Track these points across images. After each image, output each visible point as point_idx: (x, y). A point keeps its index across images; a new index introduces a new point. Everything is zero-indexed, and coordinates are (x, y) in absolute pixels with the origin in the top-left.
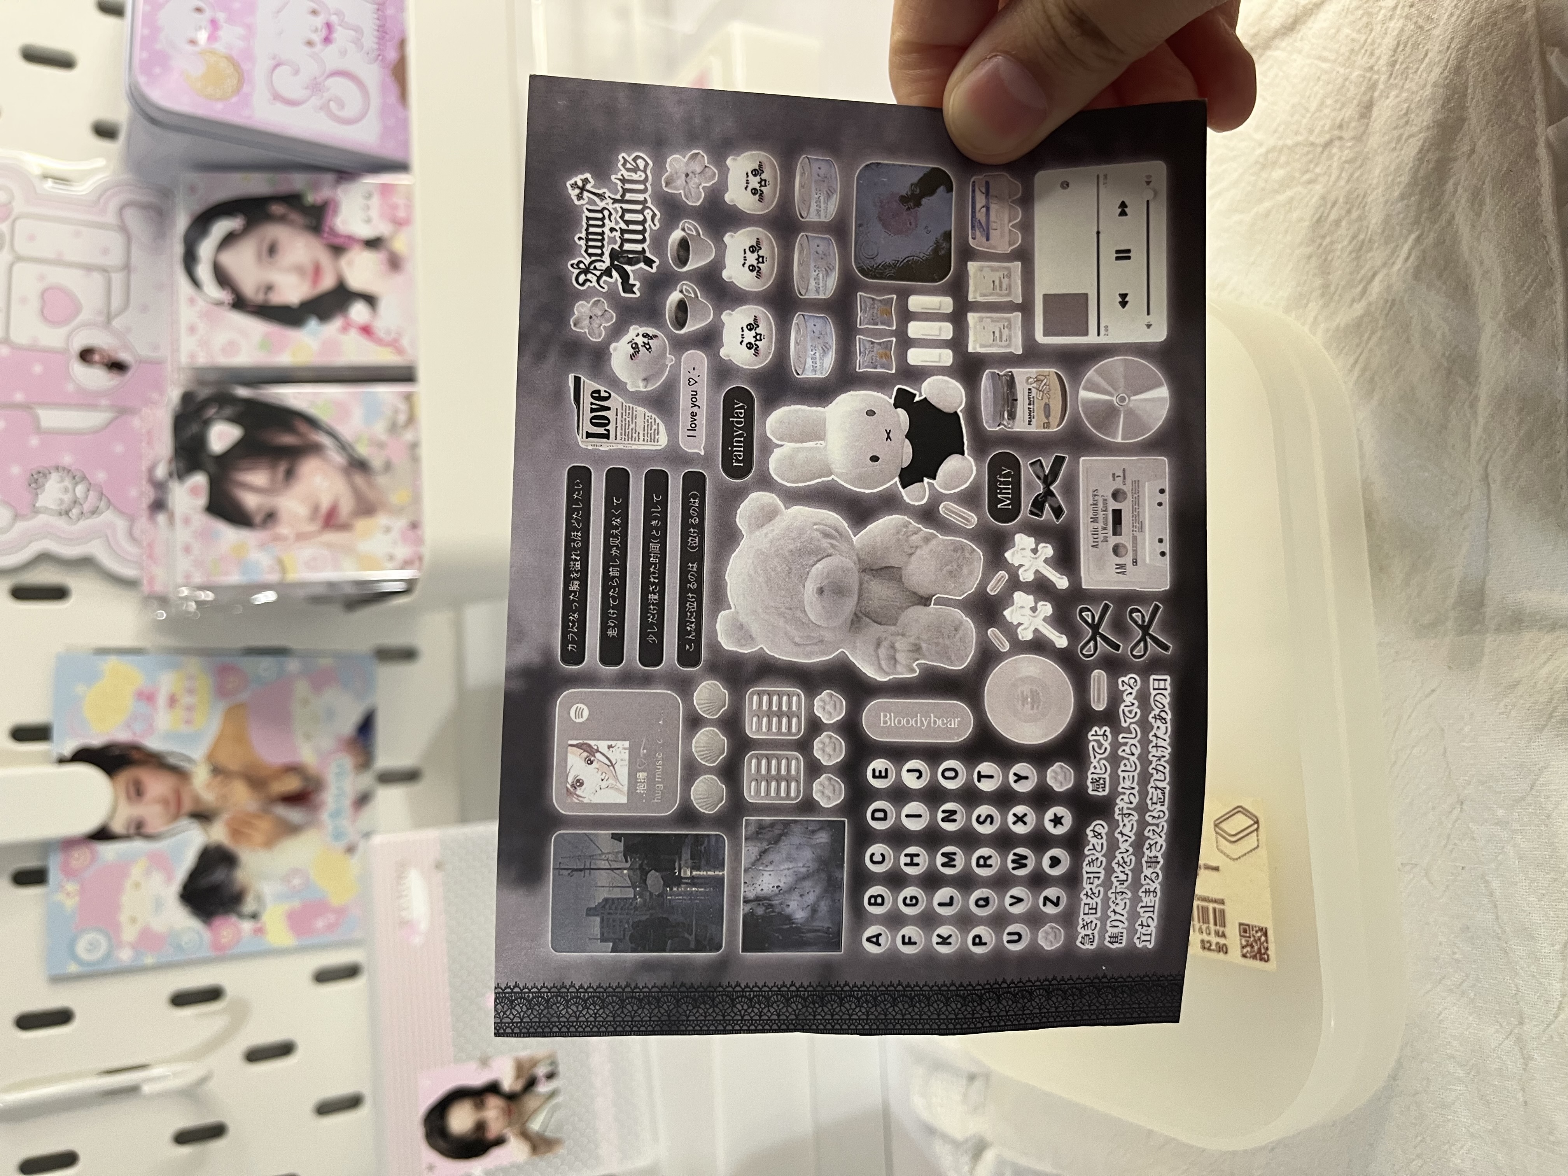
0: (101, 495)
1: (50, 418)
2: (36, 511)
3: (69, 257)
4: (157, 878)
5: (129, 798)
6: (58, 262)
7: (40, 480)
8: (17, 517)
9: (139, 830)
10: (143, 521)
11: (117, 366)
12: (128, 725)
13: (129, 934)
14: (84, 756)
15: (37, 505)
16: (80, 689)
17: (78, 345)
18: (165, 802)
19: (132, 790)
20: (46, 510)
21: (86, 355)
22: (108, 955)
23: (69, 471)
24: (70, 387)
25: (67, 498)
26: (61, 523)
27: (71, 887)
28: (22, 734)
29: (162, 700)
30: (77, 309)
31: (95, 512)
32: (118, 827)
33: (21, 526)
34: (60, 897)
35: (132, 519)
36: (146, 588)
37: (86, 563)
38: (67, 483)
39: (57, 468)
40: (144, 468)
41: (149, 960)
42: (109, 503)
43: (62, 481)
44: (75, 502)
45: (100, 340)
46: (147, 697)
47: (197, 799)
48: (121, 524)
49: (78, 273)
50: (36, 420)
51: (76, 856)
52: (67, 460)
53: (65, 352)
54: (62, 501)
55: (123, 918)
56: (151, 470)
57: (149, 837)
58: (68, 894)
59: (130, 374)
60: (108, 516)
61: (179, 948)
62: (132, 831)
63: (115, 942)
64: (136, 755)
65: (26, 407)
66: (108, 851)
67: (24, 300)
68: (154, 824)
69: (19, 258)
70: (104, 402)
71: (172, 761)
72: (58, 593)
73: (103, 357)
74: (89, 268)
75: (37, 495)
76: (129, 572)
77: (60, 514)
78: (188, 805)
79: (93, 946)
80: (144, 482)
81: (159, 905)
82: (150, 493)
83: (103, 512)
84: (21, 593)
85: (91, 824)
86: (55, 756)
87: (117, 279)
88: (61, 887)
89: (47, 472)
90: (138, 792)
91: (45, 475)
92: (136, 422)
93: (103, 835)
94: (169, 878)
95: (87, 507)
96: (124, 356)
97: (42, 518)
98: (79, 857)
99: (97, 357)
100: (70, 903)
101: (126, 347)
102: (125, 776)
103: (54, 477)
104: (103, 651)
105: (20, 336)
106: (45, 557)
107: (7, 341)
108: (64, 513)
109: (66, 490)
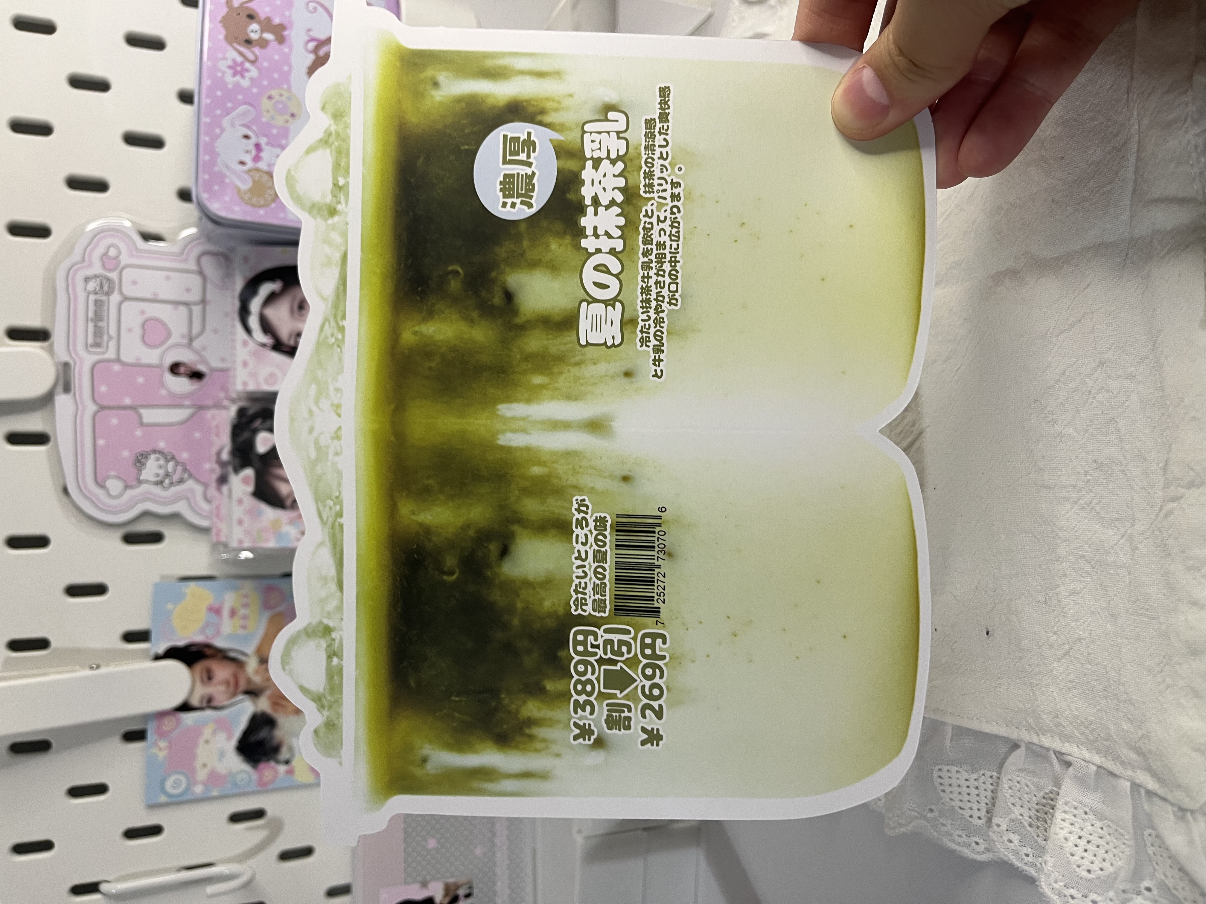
0: (185, 470)
1: (149, 415)
2: (140, 482)
3: (163, 296)
4: (221, 737)
5: (202, 682)
6: (155, 300)
7: (143, 461)
9: (209, 703)
10: (212, 491)
11: (196, 375)
12: (202, 631)
13: (202, 775)
14: (172, 653)
15: (141, 478)
16: (170, 606)
18: (227, 683)
19: (205, 677)
20: (147, 482)
21: (175, 368)
22: (187, 790)
23: (163, 453)
24: (163, 392)
25: (162, 472)
27: (163, 744)
28: (130, 637)
29: (226, 612)
30: (168, 334)
31: (181, 481)
32: (195, 702)
33: (129, 493)
34: (155, 751)
35: (206, 485)
36: (214, 536)
37: (175, 517)
38: (162, 462)
39: (155, 451)
41: (215, 793)
42: (191, 476)
43: (158, 460)
44: (167, 475)
46: (216, 611)
47: (249, 681)
48: (199, 489)
49: (169, 307)
50: (140, 417)
51: (166, 722)
53: (160, 366)
54: (158, 475)
55: (198, 764)
56: (219, 453)
57: (216, 708)
58: (160, 749)
59: (206, 380)
61: (235, 784)
62: (204, 705)
63: (192, 782)
64: (208, 651)
65: (132, 408)
66: (188, 718)
67: (130, 330)
68: (220, 698)
69: (126, 299)
70: (187, 402)
71: (232, 654)
72: (156, 538)
73: (187, 369)
74: (176, 303)
75: (141, 470)
76: (204, 523)
77: (157, 484)
78: (243, 685)
79: (177, 784)
80: (214, 459)
81: (222, 755)
82: (218, 468)
83: (186, 481)
84: (131, 539)
85: (177, 701)
86: (152, 653)
87: (197, 310)
88: (155, 744)
89: (147, 454)
90: (209, 677)
91: (146, 457)
92: (209, 417)
93: (185, 707)
94: (230, 737)
95: (175, 478)
96: (201, 368)
97: (144, 487)
98: (168, 723)
99: (182, 370)
100: (162, 755)
101: (204, 361)
102: (200, 666)
103: (153, 457)
105: (126, 357)
106: (146, 514)
107: (118, 360)
108: (160, 483)
109: (160, 467)
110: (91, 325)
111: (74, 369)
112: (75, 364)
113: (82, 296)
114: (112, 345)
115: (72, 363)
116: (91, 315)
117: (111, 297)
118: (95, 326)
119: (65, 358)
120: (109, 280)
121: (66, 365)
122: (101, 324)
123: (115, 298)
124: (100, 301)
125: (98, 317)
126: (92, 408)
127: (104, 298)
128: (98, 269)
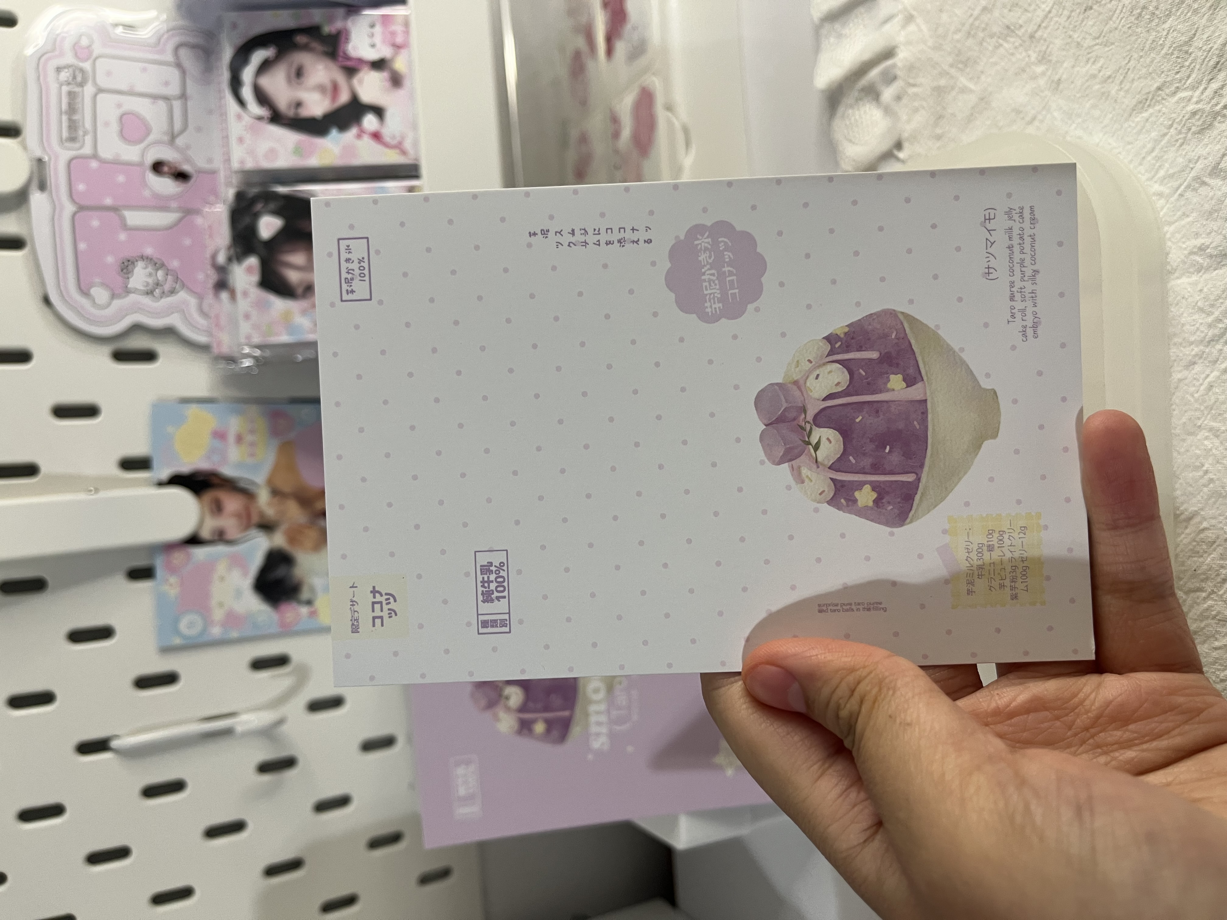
0: (177, 279)
1: (134, 218)
2: (128, 291)
3: (140, 88)
4: (236, 573)
5: (212, 512)
6: (131, 93)
7: (130, 267)
8: (114, 296)
9: (221, 536)
10: (210, 298)
11: (181, 176)
12: (208, 457)
13: (218, 615)
14: (177, 480)
15: (129, 286)
16: (170, 429)
17: (151, 158)
18: (238, 516)
19: (214, 508)
20: (135, 291)
21: (157, 167)
22: (203, 631)
23: (151, 259)
24: (147, 193)
25: (150, 280)
26: (146, 301)
27: (173, 580)
28: (128, 464)
29: (231, 438)
30: (148, 131)
31: (173, 292)
32: (205, 534)
33: (117, 303)
34: (166, 588)
35: (200, 298)
36: (215, 350)
37: (169, 332)
38: (150, 269)
39: (142, 258)
40: (208, 255)
41: (234, 635)
42: (183, 286)
43: (145, 268)
44: (158, 284)
45: (167, 154)
46: (220, 436)
47: (262, 514)
48: (193, 301)
49: (147, 101)
50: (123, 219)
52: (149, 251)
53: (140, 164)
54: (147, 283)
55: (213, 603)
56: (214, 257)
57: (228, 542)
58: (171, 586)
59: (192, 181)
60: (182, 295)
61: (255, 626)
62: (216, 537)
63: (208, 622)
64: (215, 480)
65: (114, 209)
66: (198, 555)
67: (107, 124)
68: (232, 532)
69: (101, 90)
70: (174, 205)
71: (242, 487)
72: (148, 356)
73: (170, 168)
74: (155, 97)
75: (128, 278)
76: (202, 339)
77: (147, 293)
78: (255, 518)
79: (192, 624)
80: (209, 267)
81: (239, 593)
82: (213, 277)
83: (178, 292)
84: (120, 356)
87: (177, 105)
88: (166, 581)
89: (135, 260)
91: (133, 263)
92: (199, 221)
93: (194, 540)
94: (245, 574)
95: (167, 287)
96: (186, 168)
97: (132, 297)
98: (177, 558)
99: (166, 169)
100: (173, 593)
101: (188, 160)
102: (209, 496)
103: (140, 265)
104: (186, 401)
105: (105, 153)
106: (137, 328)
107: (95, 156)
108: (150, 293)
109: (150, 275)
110: (65, 118)
111: (49, 166)
112: (50, 159)
113: (54, 87)
114: (88, 139)
115: (46, 159)
116: (64, 107)
117: (85, 88)
118: (70, 120)
119: (38, 153)
120: (82, 70)
121: (40, 161)
122: (76, 117)
123: (89, 90)
124: (74, 92)
125: (72, 109)
126: (69, 208)
127: (77, 89)
128: (69, 59)
